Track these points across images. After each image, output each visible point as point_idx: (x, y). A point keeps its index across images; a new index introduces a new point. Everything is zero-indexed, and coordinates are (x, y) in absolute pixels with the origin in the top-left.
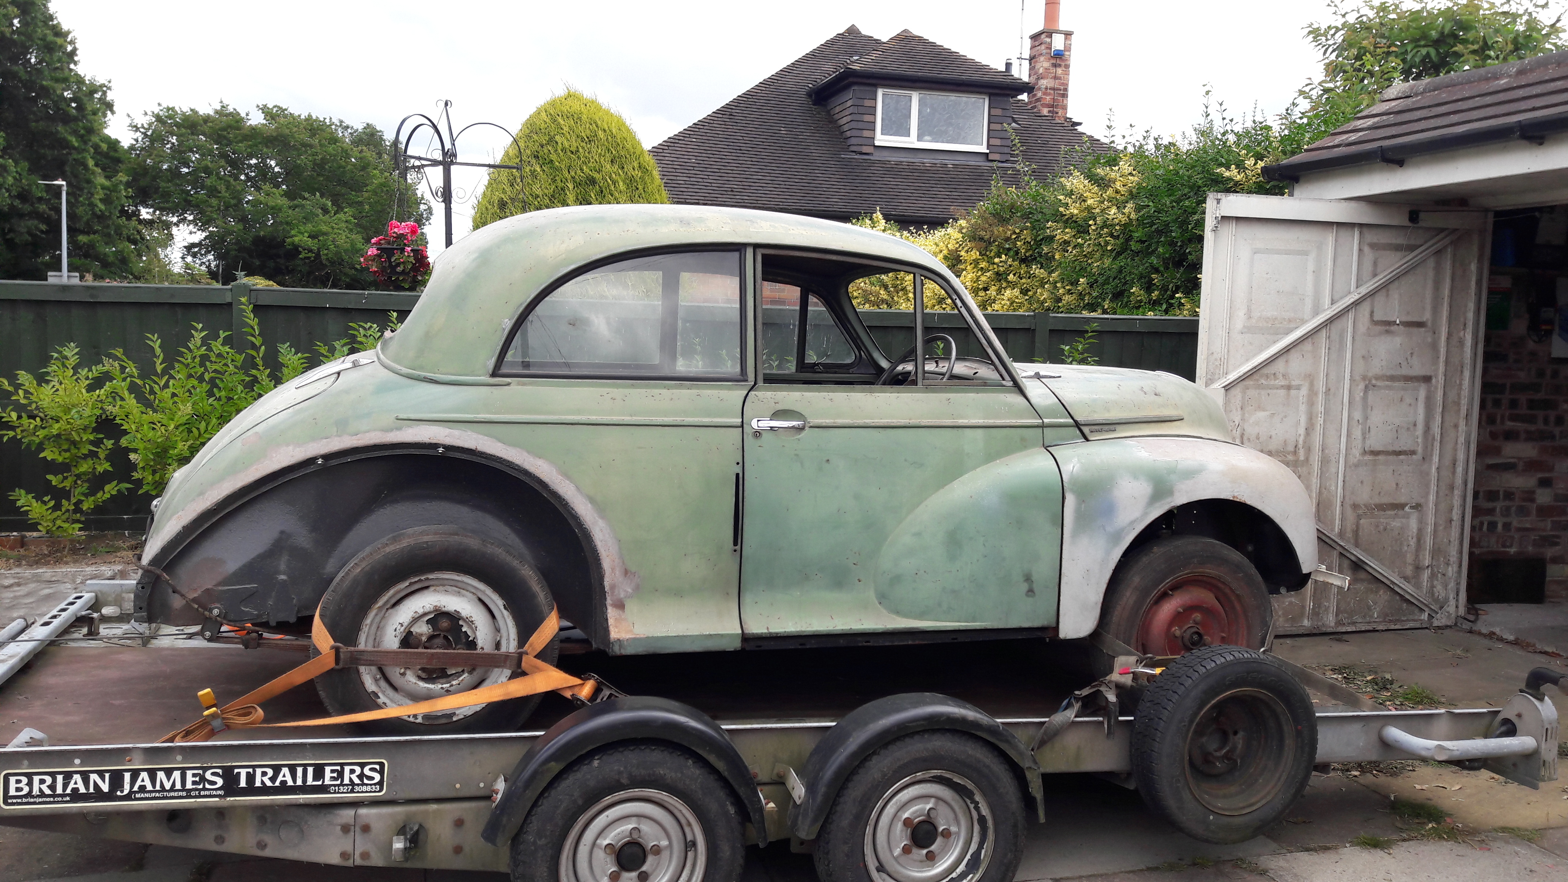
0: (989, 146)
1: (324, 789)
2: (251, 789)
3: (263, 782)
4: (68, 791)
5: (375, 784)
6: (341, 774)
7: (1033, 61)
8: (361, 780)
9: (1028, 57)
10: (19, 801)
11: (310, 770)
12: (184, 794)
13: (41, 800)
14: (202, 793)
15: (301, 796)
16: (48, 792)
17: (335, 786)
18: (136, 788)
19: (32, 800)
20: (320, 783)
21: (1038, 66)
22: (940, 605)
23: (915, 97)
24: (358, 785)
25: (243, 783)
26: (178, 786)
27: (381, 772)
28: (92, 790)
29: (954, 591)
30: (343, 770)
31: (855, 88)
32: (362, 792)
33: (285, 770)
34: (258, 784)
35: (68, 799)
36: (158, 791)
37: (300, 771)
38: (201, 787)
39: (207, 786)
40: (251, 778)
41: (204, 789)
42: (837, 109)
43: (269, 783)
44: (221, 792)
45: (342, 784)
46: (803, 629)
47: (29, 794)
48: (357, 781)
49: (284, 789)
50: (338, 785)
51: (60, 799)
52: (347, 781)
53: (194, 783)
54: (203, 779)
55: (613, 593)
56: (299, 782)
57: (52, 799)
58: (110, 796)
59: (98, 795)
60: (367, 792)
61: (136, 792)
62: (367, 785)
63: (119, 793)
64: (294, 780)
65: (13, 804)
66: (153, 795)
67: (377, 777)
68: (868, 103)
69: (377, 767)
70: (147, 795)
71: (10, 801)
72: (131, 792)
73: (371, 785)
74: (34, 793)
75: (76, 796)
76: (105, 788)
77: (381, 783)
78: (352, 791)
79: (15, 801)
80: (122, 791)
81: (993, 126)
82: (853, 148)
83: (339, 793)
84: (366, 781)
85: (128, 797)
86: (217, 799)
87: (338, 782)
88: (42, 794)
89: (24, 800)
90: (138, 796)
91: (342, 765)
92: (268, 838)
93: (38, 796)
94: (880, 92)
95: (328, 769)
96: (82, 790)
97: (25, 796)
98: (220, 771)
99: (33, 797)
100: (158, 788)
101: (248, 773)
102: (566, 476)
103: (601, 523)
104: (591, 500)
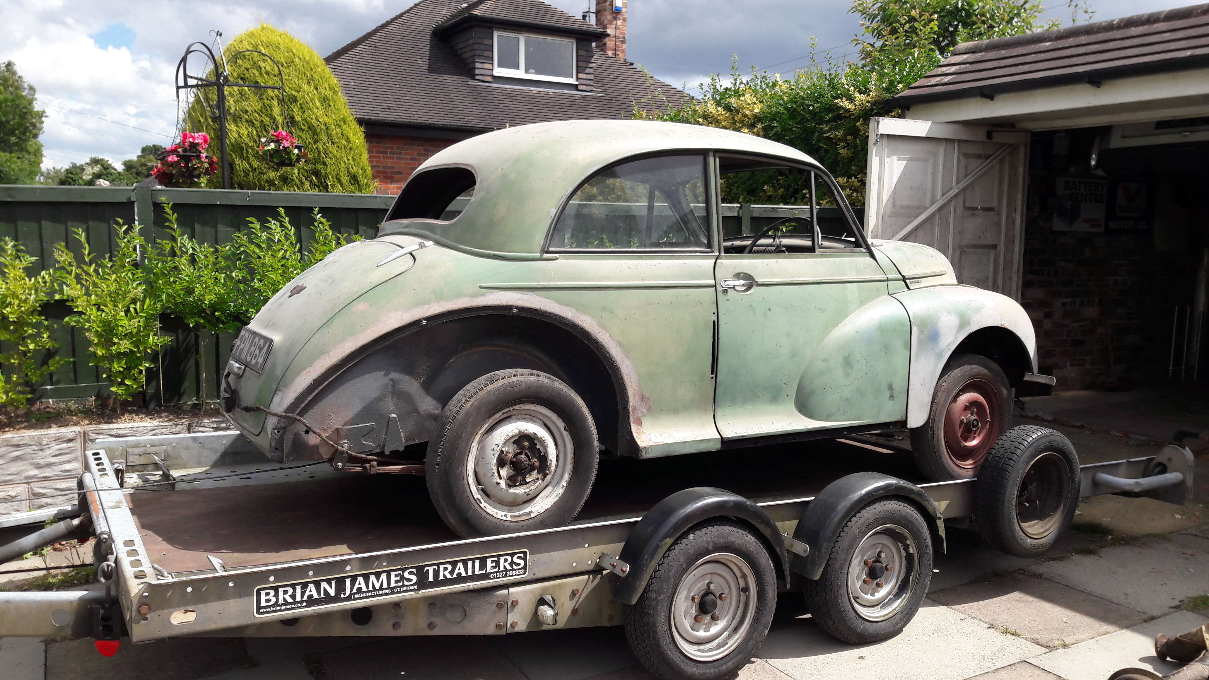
0: (577, 79)
1: (486, 576)
2: (437, 583)
3: (444, 576)
4: (305, 598)
5: (521, 569)
6: (498, 563)
7: (599, 14)
8: (512, 567)
9: (594, 11)
10: (269, 610)
11: (477, 563)
12: (389, 591)
13: (284, 607)
14: (402, 589)
15: (471, 584)
16: (290, 600)
17: (493, 573)
18: (354, 591)
19: (278, 608)
20: (484, 572)
21: (603, 18)
22: (839, 410)
23: (522, 39)
24: (510, 570)
25: (431, 579)
26: (385, 586)
27: (525, 559)
28: (322, 596)
29: (847, 400)
30: (499, 559)
31: (477, 29)
32: (513, 576)
33: (460, 565)
34: (441, 577)
35: (305, 604)
36: (371, 591)
37: (470, 564)
38: (401, 584)
39: (406, 583)
40: (436, 573)
41: (404, 586)
42: (460, 46)
43: (449, 576)
44: (416, 587)
45: (499, 571)
46: (758, 432)
47: (276, 604)
48: (509, 568)
49: (460, 579)
50: (497, 572)
51: (299, 605)
52: (502, 569)
53: (396, 582)
54: (403, 578)
55: (634, 413)
56: (470, 573)
57: (293, 606)
58: (336, 599)
59: (328, 599)
60: (515, 575)
61: (354, 594)
62: (515, 570)
63: (342, 596)
64: (467, 573)
65: (264, 613)
66: (367, 594)
67: (522, 563)
68: (487, 42)
69: (522, 555)
70: (363, 595)
71: (261, 611)
72: (351, 594)
73: (518, 569)
74: (279, 603)
75: (311, 601)
76: (332, 592)
77: (524, 567)
78: (506, 576)
79: (265, 610)
80: (344, 594)
81: (580, 64)
82: (477, 77)
83: (497, 578)
84: (515, 567)
85: (349, 598)
86: (413, 593)
87: (496, 570)
88: (286, 603)
89: (272, 609)
90: (356, 596)
91: (499, 556)
92: (437, 620)
93: (283, 604)
94: (496, 34)
95: (489, 561)
96: (316, 596)
97: (273, 606)
98: (414, 570)
99: (279, 606)
100: (370, 588)
101: (434, 570)
102: (603, 327)
103: (627, 362)
104: (620, 344)
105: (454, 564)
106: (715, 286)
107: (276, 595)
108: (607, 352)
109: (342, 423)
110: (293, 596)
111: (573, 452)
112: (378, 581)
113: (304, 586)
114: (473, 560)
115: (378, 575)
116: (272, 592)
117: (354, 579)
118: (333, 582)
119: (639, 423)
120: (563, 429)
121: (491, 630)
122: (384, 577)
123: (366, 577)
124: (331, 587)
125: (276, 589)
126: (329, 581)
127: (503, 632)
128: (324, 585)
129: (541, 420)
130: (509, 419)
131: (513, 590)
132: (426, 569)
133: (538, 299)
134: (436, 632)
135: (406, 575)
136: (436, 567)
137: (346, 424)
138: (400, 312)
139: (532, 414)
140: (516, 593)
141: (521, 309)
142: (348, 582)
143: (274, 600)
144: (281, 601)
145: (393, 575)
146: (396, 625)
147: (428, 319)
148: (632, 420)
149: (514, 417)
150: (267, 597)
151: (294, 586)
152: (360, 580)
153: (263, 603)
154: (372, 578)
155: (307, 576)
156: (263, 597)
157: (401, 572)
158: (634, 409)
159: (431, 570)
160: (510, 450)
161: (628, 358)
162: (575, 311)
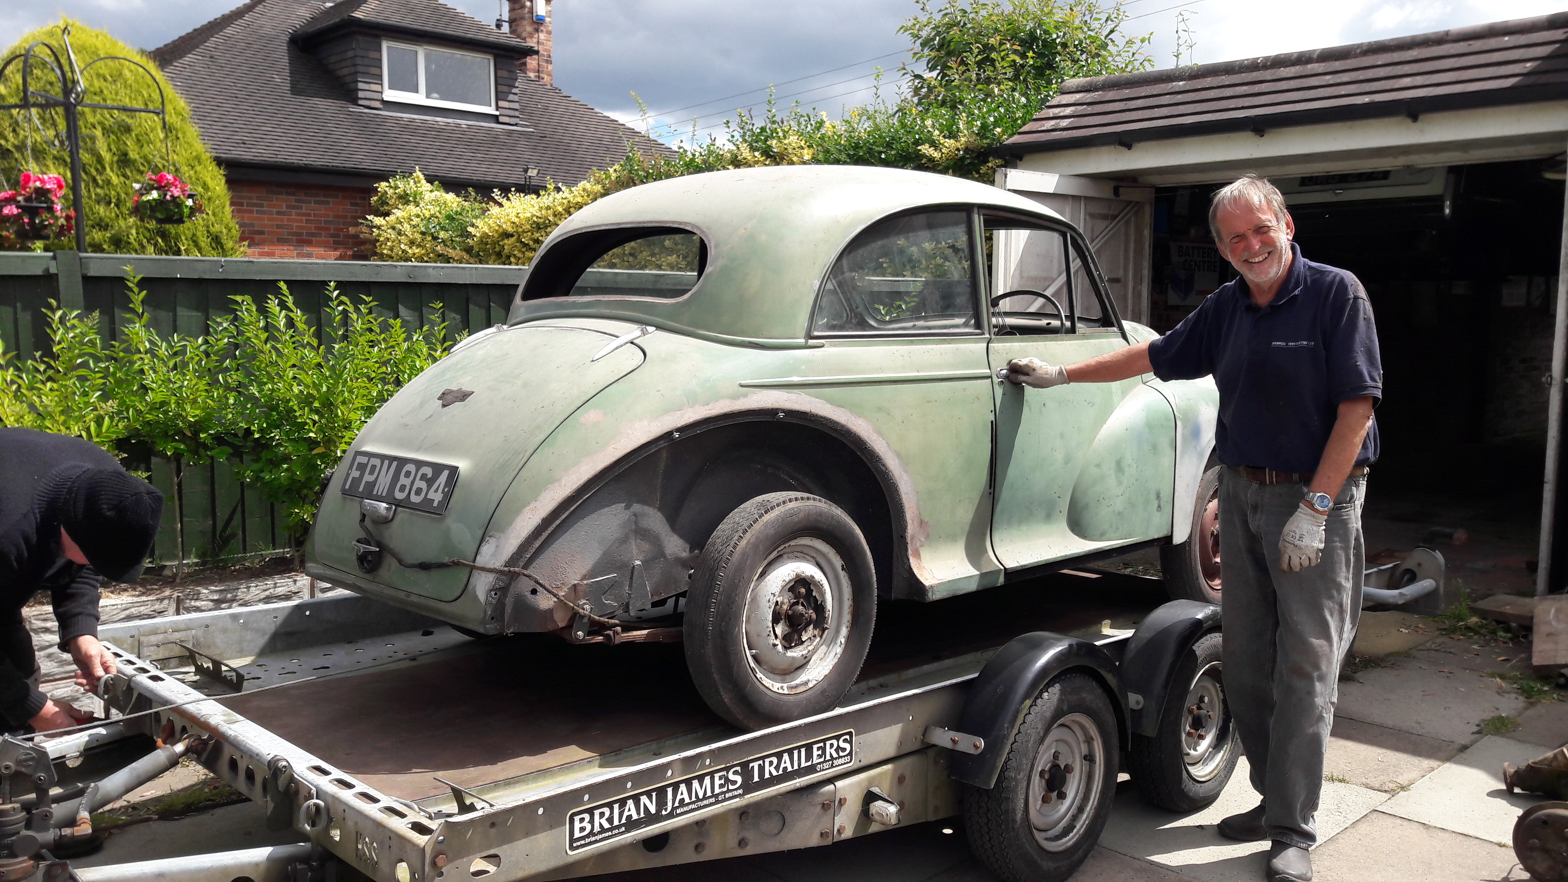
0: (498, 108)
1: (812, 769)
2: (765, 783)
3: (770, 773)
4: (623, 821)
5: (846, 755)
6: (823, 749)
7: (514, 24)
8: (838, 754)
10: (583, 842)
11: (803, 750)
12: (713, 800)
13: (600, 836)
14: (727, 795)
15: (798, 780)
16: (606, 825)
17: (819, 763)
18: (677, 804)
19: (593, 839)
20: (809, 763)
21: (519, 28)
22: (1111, 526)
24: (836, 759)
25: (756, 779)
26: (709, 794)
27: (851, 742)
28: (642, 815)
29: (1119, 513)
30: (825, 745)
31: (359, 38)
32: (839, 765)
33: (786, 756)
34: (767, 776)
35: (623, 829)
36: (694, 803)
37: (796, 752)
38: (725, 789)
39: (731, 787)
40: (762, 769)
41: (729, 791)
43: (775, 773)
44: (740, 791)
45: (825, 761)
46: (1039, 559)
47: (592, 834)
48: (835, 755)
49: (787, 776)
50: (823, 762)
51: (617, 831)
52: (828, 757)
53: (721, 786)
54: (727, 780)
55: (912, 543)
56: (796, 767)
57: (610, 833)
58: (656, 818)
59: (650, 819)
60: (842, 764)
61: (677, 807)
62: (842, 757)
63: (664, 813)
64: (793, 767)
65: (578, 847)
66: (690, 807)
67: (847, 746)
68: (372, 54)
69: (847, 737)
70: (686, 809)
71: (575, 845)
72: (674, 809)
73: (844, 756)
74: (595, 831)
75: (631, 824)
76: (653, 809)
77: (850, 754)
78: (832, 767)
79: (579, 843)
80: (666, 810)
82: (361, 102)
83: (824, 770)
84: (841, 754)
85: (671, 815)
86: (738, 799)
87: (822, 759)
88: (603, 830)
89: (587, 840)
90: (678, 811)
91: (824, 741)
92: (749, 835)
93: (599, 833)
94: (385, 45)
95: (815, 747)
96: (635, 817)
97: (588, 836)
98: (738, 768)
99: (594, 835)
100: (694, 799)
101: (760, 765)
102: (880, 433)
103: (905, 477)
104: (898, 455)
105: (779, 755)
106: (991, 377)
107: (592, 821)
108: (883, 465)
109: (579, 577)
110: (610, 820)
111: (851, 597)
112: (701, 788)
113: (623, 803)
114: (799, 748)
115: (701, 779)
116: (587, 817)
117: (676, 786)
118: (654, 794)
119: (918, 555)
120: (839, 568)
121: (814, 841)
122: (707, 780)
123: (688, 783)
124: (652, 802)
125: (590, 811)
126: (648, 794)
127: (828, 842)
128: (644, 799)
129: (813, 557)
130: (781, 560)
131: (839, 784)
132: (751, 765)
133: (808, 398)
134: (749, 851)
135: (731, 777)
136: (761, 762)
137: (584, 578)
138: (646, 422)
139: (806, 550)
140: (843, 788)
141: (790, 413)
142: (670, 791)
143: (589, 828)
144: (597, 828)
145: (717, 776)
146: (698, 848)
147: (679, 430)
148: (910, 552)
149: (785, 556)
150: (582, 825)
151: (610, 805)
152: (683, 788)
153: (577, 834)
154: (696, 784)
155: (625, 790)
156: (577, 825)
157: (724, 773)
158: (913, 537)
159: (756, 765)
160: (786, 600)
161: (906, 472)
162: (849, 414)
